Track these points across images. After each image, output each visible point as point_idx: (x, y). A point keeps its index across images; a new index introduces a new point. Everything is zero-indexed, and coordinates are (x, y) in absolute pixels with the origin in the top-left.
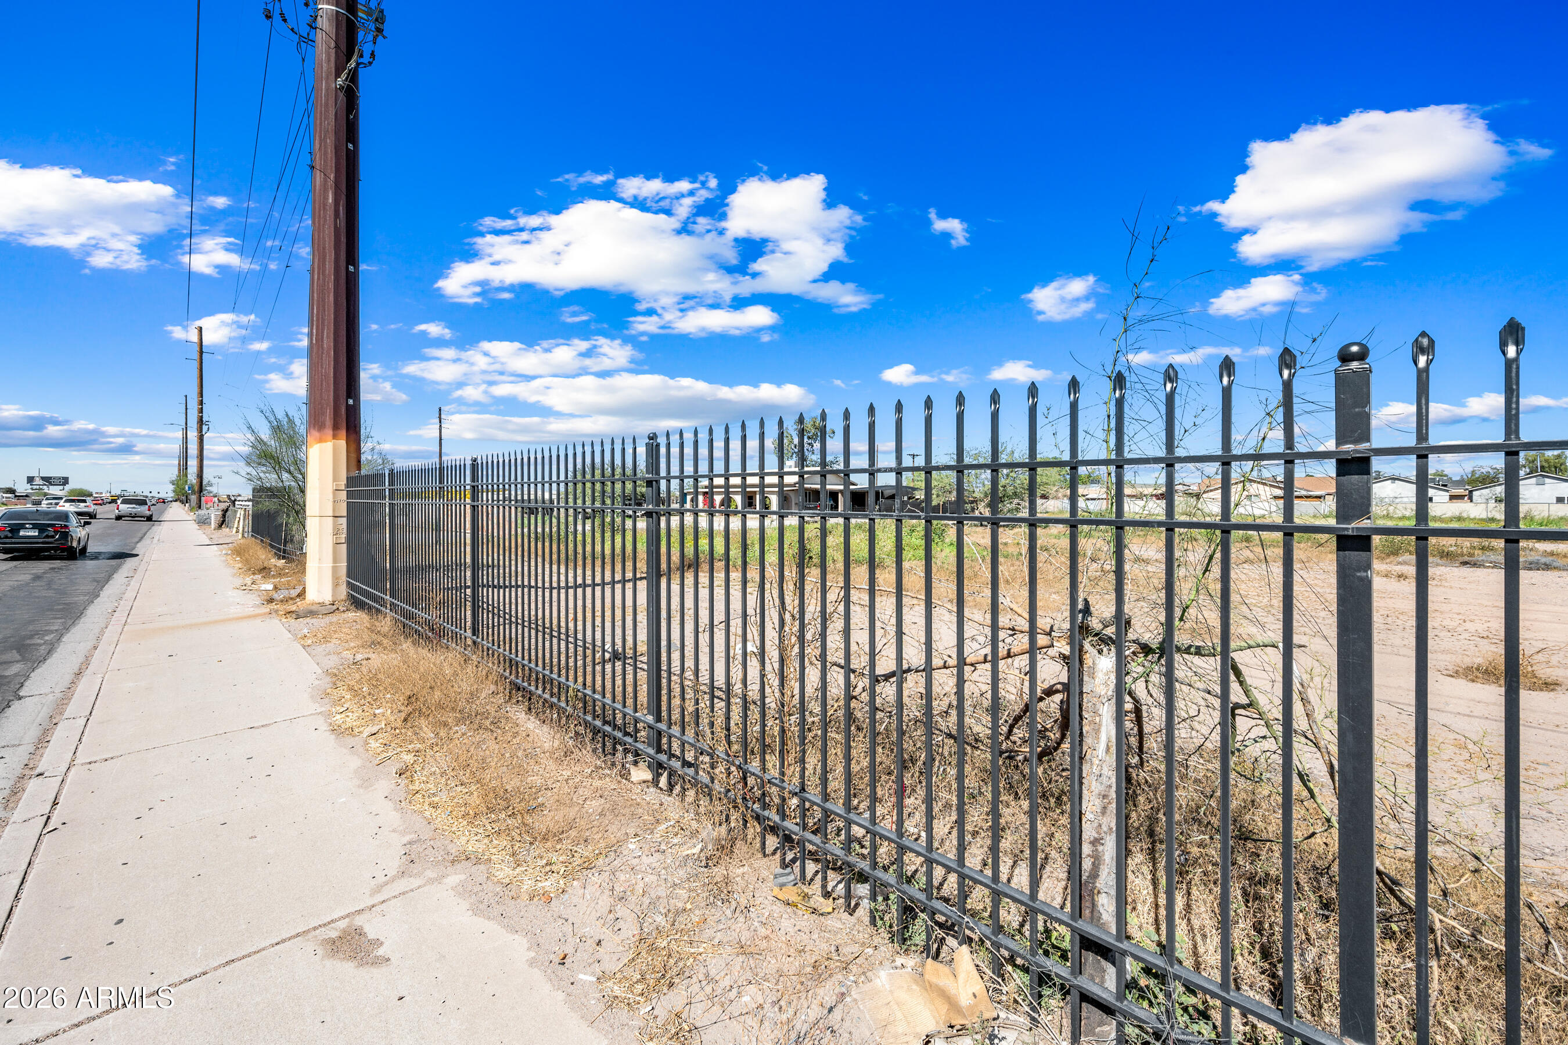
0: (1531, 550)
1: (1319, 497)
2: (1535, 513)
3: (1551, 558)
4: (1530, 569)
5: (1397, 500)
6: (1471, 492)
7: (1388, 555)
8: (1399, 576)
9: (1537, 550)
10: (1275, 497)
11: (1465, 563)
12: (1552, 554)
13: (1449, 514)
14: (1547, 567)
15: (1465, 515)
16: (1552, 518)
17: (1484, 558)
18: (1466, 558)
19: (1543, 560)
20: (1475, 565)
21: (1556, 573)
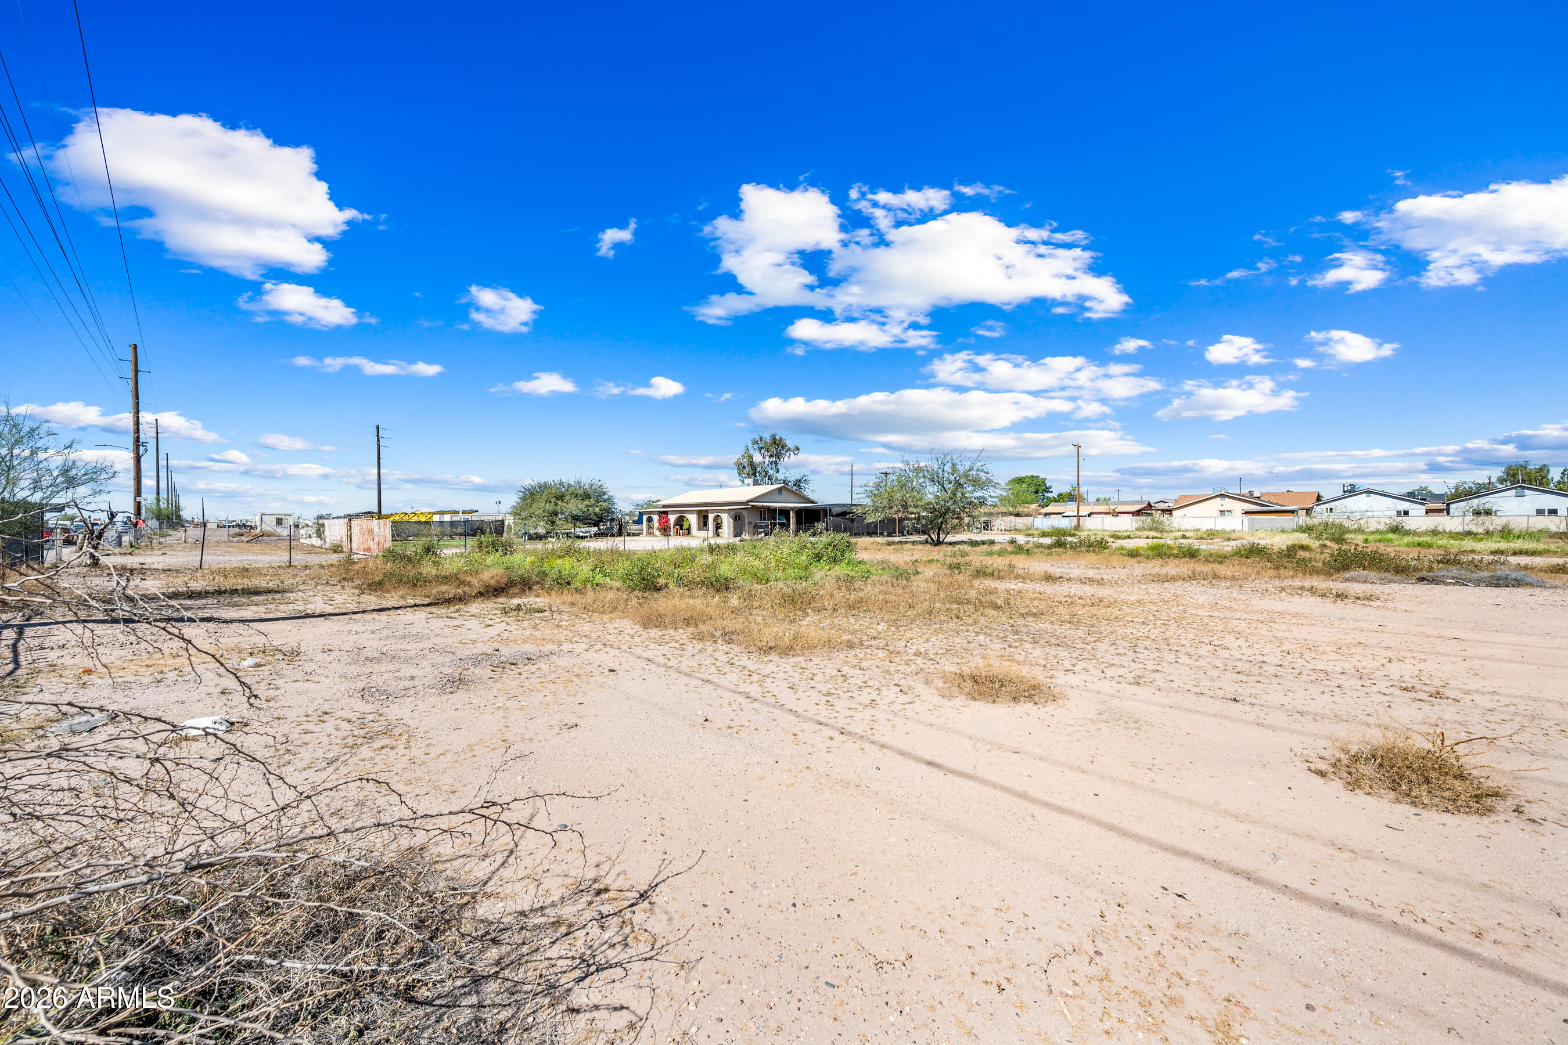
0: (1503, 563)
1: (1293, 512)
2: (1512, 526)
3: (1523, 573)
4: (1497, 586)
5: (1369, 514)
6: (1448, 505)
7: (1338, 570)
8: (1338, 596)
9: (1509, 564)
10: (1246, 513)
11: (1422, 579)
12: (1526, 568)
13: (1423, 528)
14: (1518, 583)
15: (1440, 529)
16: (1530, 530)
17: (1445, 573)
18: (1424, 574)
19: (1514, 575)
20: (1435, 581)
21: (1528, 591)
